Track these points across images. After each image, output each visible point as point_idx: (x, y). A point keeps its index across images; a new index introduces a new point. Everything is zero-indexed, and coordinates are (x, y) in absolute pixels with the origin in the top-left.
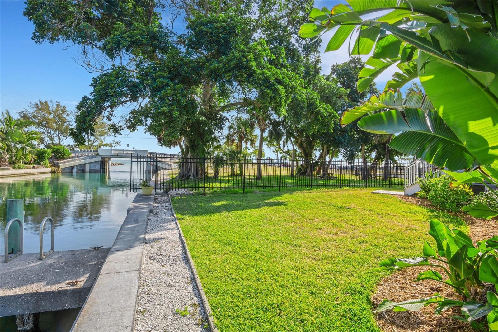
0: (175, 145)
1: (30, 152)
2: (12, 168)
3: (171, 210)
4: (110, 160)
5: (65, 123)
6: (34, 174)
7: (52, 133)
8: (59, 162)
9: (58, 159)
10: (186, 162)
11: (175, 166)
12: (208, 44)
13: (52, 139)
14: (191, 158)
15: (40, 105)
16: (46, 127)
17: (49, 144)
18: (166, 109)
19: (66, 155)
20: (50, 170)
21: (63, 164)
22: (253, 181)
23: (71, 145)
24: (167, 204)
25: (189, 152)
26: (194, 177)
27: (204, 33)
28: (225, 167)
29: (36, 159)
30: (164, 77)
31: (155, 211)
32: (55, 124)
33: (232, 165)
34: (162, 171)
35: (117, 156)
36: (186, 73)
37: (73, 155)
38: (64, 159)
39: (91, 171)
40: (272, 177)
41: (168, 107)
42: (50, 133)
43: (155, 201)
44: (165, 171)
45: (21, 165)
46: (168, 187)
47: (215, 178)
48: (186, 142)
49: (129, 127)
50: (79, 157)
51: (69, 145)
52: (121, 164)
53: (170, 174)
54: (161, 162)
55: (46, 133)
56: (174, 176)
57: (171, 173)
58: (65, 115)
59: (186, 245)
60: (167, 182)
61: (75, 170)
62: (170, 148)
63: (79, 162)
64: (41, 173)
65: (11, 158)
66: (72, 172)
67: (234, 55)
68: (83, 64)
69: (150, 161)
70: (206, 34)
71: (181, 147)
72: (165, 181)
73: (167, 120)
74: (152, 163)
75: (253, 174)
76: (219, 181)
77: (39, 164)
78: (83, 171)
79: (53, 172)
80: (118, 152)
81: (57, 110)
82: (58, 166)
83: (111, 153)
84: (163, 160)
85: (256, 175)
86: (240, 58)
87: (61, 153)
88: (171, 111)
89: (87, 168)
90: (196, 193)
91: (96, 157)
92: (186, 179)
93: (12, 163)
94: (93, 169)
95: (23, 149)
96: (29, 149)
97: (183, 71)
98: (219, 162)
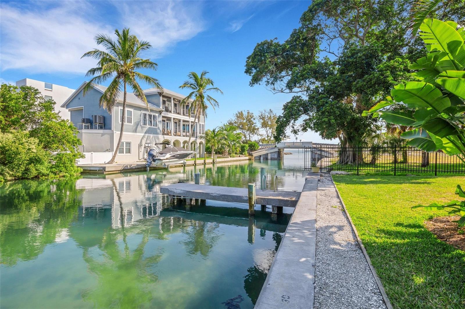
0: (335, 137)
1: (238, 146)
2: (230, 157)
3: (332, 181)
4: (283, 150)
5: (253, 125)
6: (240, 160)
7: (245, 132)
8: (253, 152)
9: (252, 150)
10: (345, 151)
11: (336, 154)
12: (354, 70)
13: (245, 137)
14: (348, 148)
15: (238, 114)
16: (242, 129)
17: (244, 140)
18: (326, 120)
19: (256, 148)
20: (247, 158)
21: (255, 154)
22: (418, 168)
23: (256, 140)
24: (329, 178)
25: (347, 143)
26: (351, 162)
27: (350, 63)
28: (386, 154)
29: (240, 151)
30: (324, 98)
31: (321, 181)
32: (247, 127)
33: (394, 153)
34: (325, 158)
35: (289, 147)
36: (340, 91)
37: (260, 147)
38: (255, 150)
39: (272, 159)
40: (446, 165)
41: (327, 118)
42: (244, 133)
43: (321, 176)
44: (327, 159)
45: (234, 155)
46: (330, 169)
47: (373, 163)
48: (344, 135)
49: (303, 130)
50: (264, 149)
51: (255, 141)
52: (291, 154)
53: (331, 162)
54: (324, 151)
55: (242, 133)
56: (334, 162)
57: (332, 160)
58: (252, 119)
59: (339, 193)
60: (329, 166)
61: (262, 158)
62: (331, 139)
63: (264, 152)
64: (243, 160)
65: (229, 150)
66: (260, 159)
67: (374, 75)
68: (271, 90)
69: (315, 151)
70: (352, 63)
71: (340, 138)
72: (327, 166)
73: (327, 125)
74: (316, 152)
75: (418, 162)
76: (376, 166)
77: (242, 154)
78: (267, 159)
79: (250, 159)
80: (289, 144)
81: (248, 116)
82: (252, 155)
83: (285, 145)
84: (325, 149)
85: (421, 162)
86: (379, 77)
87: (254, 146)
88: (329, 120)
89: (269, 157)
90: (351, 174)
91: (274, 149)
92: (345, 164)
93: (229, 154)
94: (273, 157)
95: (234, 144)
96: (237, 145)
97: (337, 90)
98: (375, 150)
